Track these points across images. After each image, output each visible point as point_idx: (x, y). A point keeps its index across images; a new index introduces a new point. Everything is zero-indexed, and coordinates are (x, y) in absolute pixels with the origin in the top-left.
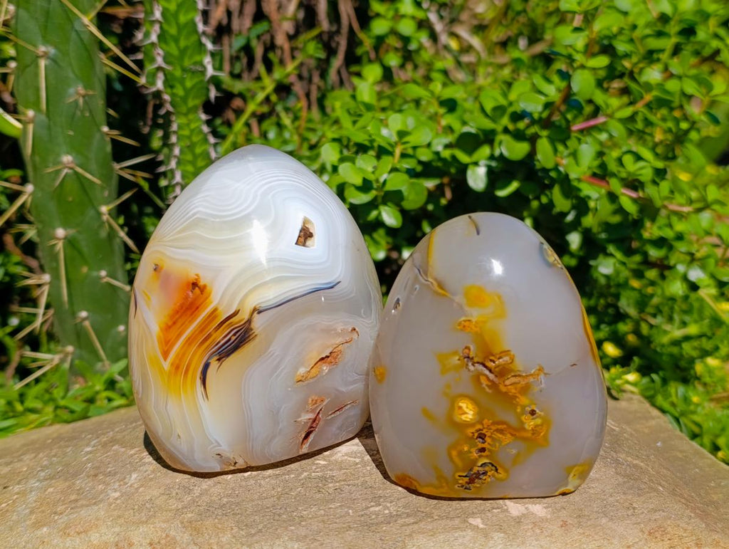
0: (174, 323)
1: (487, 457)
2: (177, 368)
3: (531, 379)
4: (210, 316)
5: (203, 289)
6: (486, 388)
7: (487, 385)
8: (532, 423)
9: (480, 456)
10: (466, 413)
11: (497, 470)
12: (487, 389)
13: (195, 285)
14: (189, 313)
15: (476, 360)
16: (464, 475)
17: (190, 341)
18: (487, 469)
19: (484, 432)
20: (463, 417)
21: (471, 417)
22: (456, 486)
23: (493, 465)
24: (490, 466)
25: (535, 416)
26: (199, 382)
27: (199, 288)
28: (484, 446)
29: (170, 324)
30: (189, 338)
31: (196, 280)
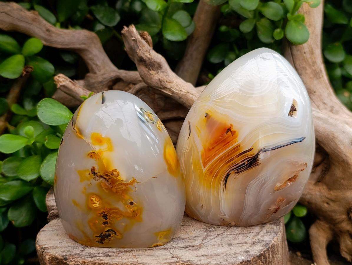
0: (213, 148)
1: (109, 227)
2: (211, 173)
3: (129, 186)
4: (235, 148)
5: (233, 133)
6: (105, 189)
7: (105, 188)
8: (132, 209)
9: (106, 227)
10: (95, 203)
11: (115, 234)
12: (105, 191)
13: (229, 130)
14: (223, 144)
15: (99, 174)
16: (99, 236)
17: (221, 160)
18: (110, 233)
19: (106, 213)
20: (94, 205)
21: (98, 205)
22: (95, 241)
23: (113, 231)
24: (112, 231)
25: (133, 205)
26: (222, 183)
27: (231, 132)
28: (107, 221)
29: (211, 148)
30: (221, 158)
31: (230, 127)
